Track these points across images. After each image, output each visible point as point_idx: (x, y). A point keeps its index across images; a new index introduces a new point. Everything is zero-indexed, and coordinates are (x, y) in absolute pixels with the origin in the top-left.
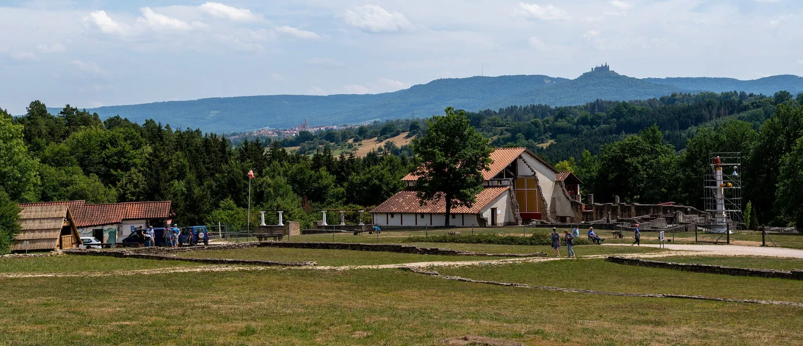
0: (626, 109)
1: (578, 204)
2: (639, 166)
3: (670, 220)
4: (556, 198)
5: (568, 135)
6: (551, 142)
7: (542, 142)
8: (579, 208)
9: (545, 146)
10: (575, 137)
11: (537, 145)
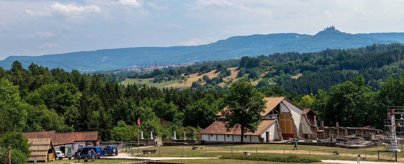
0: (345, 55)
1: (315, 127)
2: (352, 99)
3: (368, 139)
4: (302, 124)
5: (310, 71)
6: (300, 75)
7: (295, 75)
8: (315, 129)
9: (296, 77)
10: (314, 72)
11: (292, 77)
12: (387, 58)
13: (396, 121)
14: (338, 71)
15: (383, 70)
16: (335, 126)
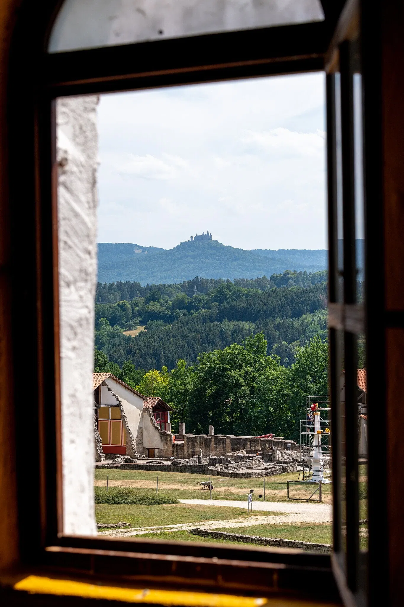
0: (230, 290)
1: (167, 435)
2: (241, 380)
4: (143, 428)
5: (161, 322)
6: (141, 329)
7: (130, 329)
8: (169, 439)
9: (133, 333)
10: (169, 324)
11: (124, 333)
12: (310, 300)
13: (322, 424)
14: (215, 323)
15: (302, 323)
16: (207, 433)
